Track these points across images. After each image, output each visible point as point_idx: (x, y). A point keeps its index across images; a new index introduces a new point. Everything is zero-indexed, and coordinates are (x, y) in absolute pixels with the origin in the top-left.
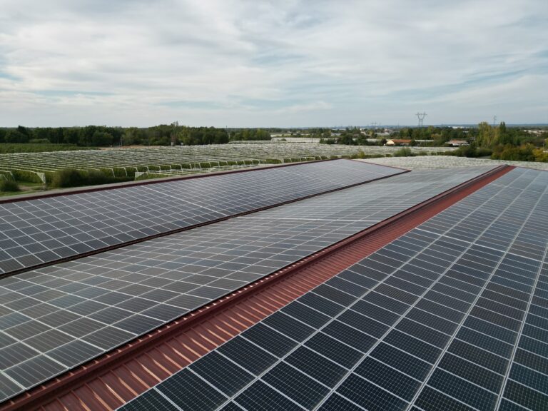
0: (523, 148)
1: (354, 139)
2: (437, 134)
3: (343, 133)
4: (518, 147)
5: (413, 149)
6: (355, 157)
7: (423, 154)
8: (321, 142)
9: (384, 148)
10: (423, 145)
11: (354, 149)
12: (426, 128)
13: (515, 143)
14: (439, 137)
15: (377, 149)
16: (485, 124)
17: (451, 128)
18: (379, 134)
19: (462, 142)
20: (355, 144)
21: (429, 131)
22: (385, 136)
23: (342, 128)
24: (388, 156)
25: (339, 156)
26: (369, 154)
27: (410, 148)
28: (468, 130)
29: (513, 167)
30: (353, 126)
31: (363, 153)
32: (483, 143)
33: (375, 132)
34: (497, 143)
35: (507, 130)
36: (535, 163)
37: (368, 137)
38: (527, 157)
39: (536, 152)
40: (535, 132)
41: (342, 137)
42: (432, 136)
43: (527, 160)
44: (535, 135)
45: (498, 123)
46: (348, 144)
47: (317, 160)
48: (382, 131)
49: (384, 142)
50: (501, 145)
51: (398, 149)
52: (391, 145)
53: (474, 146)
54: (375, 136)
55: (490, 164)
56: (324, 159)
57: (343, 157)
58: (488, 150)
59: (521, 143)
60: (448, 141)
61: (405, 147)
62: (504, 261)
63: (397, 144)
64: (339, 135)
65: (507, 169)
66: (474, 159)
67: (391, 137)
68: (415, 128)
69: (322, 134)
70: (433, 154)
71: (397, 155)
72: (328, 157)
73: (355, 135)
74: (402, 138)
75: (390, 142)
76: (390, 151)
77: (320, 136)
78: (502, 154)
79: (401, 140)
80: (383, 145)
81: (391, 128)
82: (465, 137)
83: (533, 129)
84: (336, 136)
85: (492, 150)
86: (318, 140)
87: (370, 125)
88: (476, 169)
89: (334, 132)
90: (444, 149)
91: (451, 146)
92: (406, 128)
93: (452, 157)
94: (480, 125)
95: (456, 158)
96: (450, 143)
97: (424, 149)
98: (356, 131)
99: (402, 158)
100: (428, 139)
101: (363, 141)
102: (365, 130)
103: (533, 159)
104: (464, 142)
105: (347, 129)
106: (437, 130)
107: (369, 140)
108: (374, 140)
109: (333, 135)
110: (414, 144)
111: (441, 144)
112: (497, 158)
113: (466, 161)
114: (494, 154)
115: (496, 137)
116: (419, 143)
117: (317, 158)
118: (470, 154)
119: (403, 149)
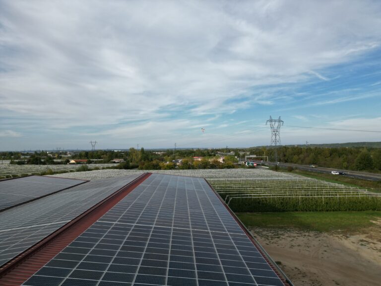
0: (154, 162)
1: (43, 160)
2: (105, 156)
3: (32, 156)
4: (152, 162)
5: (90, 166)
6: (43, 174)
7: (97, 169)
8: (12, 163)
9: (68, 166)
10: (96, 163)
11: (43, 167)
12: (97, 151)
13: (150, 159)
14: (106, 157)
15: (62, 167)
16: (133, 149)
17: (113, 151)
18: (63, 156)
19: (120, 160)
20: (44, 163)
21: (99, 153)
22: (68, 157)
23: (31, 151)
24: (71, 171)
25: (30, 174)
26: (56, 171)
27: (87, 165)
28: (123, 152)
29: (151, 174)
30: (41, 150)
31: (50, 170)
32: (133, 161)
33: (60, 154)
34: (141, 160)
35: (145, 152)
36: (161, 171)
37: (54, 158)
38: (157, 167)
39: (161, 164)
40: (159, 153)
41: (32, 159)
42: (102, 156)
43: (157, 169)
44: (159, 155)
45: (140, 148)
46: (37, 164)
47: (8, 178)
48: (66, 153)
49: (67, 162)
50: (143, 161)
51: (78, 166)
52: (73, 164)
53: (128, 162)
54: (61, 158)
55: (139, 173)
56: (15, 177)
57: (33, 175)
58: (136, 164)
59: (153, 159)
60: (113, 159)
61: (84, 165)
62: (153, 232)
63: (78, 163)
64: (28, 157)
65: (148, 175)
66: (129, 170)
67: (73, 158)
68: (89, 152)
69: (12, 157)
70: (103, 168)
71: (78, 170)
72: (19, 175)
73: (43, 157)
74: (81, 158)
75: (72, 161)
76: (73, 168)
77: (10, 158)
78: (144, 167)
79: (80, 160)
80: (67, 164)
81: (72, 151)
82: (122, 157)
83: (158, 151)
84: (25, 158)
85: (138, 164)
86: (8, 162)
87: (55, 149)
88: (131, 176)
89: (23, 155)
90: (111, 165)
91: (115, 162)
92: (84, 151)
93: (115, 170)
94: (130, 149)
95: (118, 170)
96: (114, 161)
97: (97, 165)
98: (44, 154)
99: (82, 172)
100: (99, 159)
101: (50, 161)
102: (51, 153)
103: (160, 168)
104: (122, 160)
105: (36, 152)
106: (105, 152)
107: (55, 160)
108: (59, 160)
109: (22, 157)
110: (90, 162)
111: (108, 162)
112: (142, 169)
113: (124, 172)
114: (140, 167)
115: (140, 156)
116: (93, 161)
117: (7, 177)
118: (127, 167)
119: (83, 166)
